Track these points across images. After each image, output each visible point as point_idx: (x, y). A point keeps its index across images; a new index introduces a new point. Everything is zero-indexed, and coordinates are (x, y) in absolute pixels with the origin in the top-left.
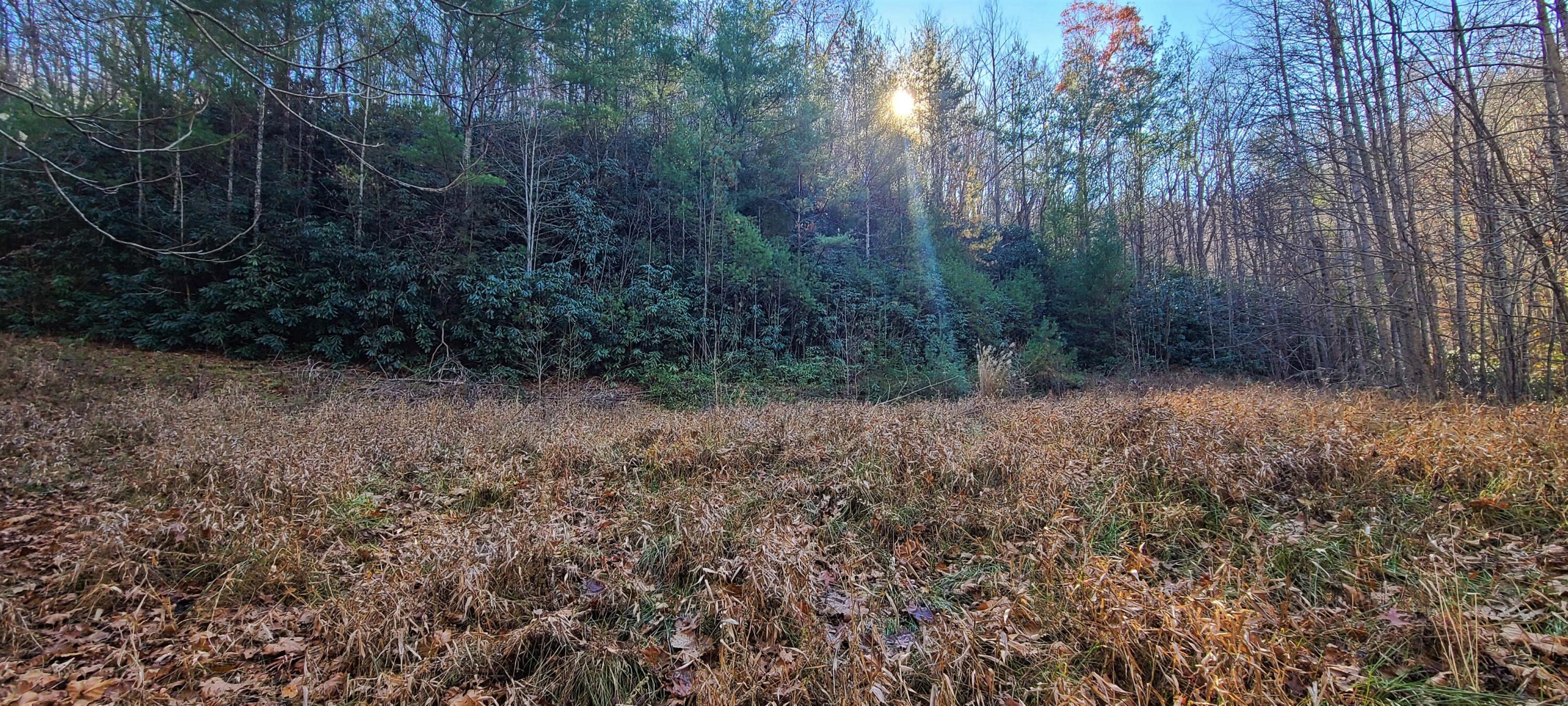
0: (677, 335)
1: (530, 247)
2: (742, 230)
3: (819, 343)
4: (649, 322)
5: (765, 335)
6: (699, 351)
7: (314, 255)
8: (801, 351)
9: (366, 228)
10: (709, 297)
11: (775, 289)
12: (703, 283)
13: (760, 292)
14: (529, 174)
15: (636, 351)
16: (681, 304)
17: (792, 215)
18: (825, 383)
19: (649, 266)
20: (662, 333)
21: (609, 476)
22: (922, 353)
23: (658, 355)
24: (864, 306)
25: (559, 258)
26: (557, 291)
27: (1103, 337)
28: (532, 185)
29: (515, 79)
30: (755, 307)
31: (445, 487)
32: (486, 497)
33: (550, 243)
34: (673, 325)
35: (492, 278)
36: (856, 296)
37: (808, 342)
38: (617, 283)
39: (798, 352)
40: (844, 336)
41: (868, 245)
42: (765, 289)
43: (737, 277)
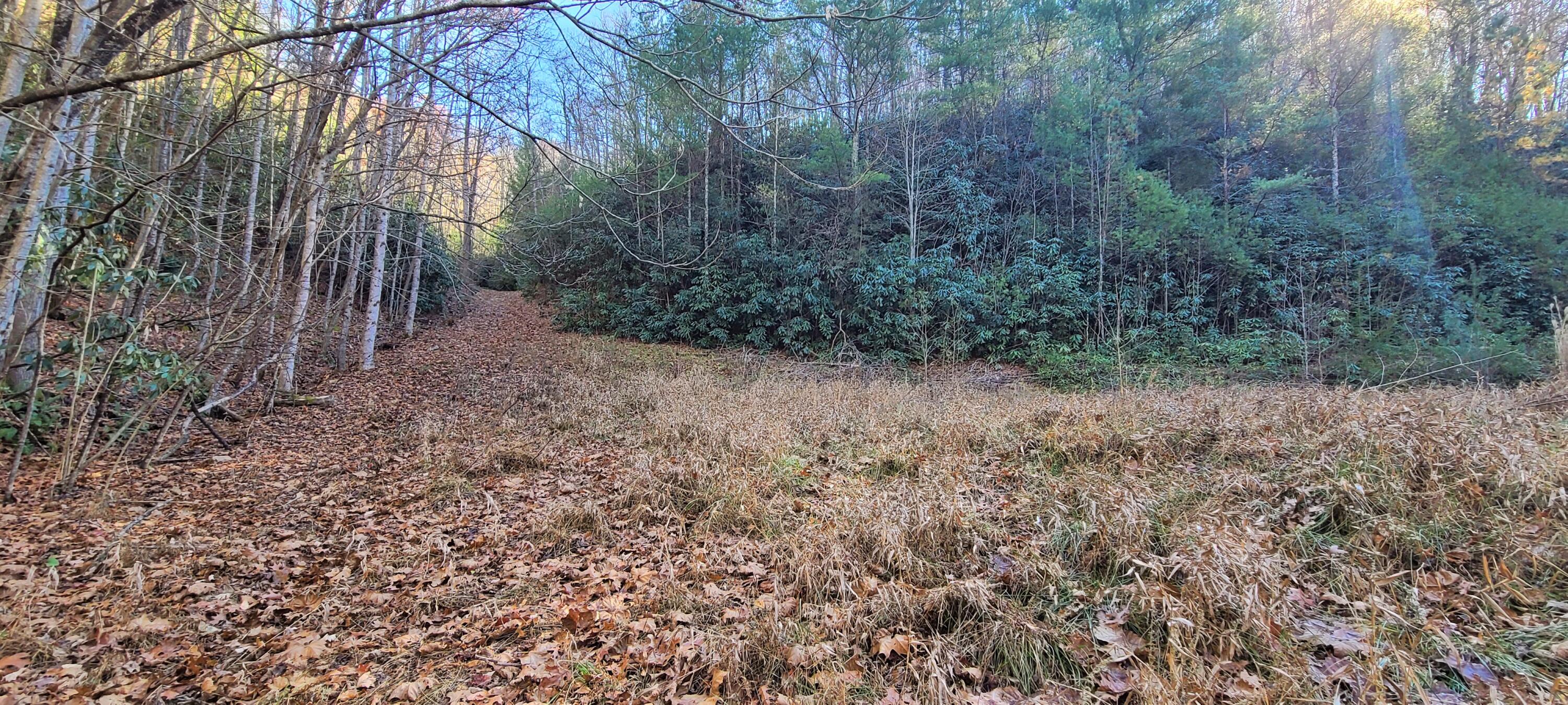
0: (1068, 313)
1: (913, 235)
2: (1145, 189)
3: (1258, 314)
4: (1034, 301)
5: (1180, 308)
6: (1094, 330)
7: (745, 262)
8: (1232, 325)
9: (780, 235)
10: (1105, 269)
11: (1192, 253)
12: (1097, 253)
13: (1172, 258)
14: (910, 166)
15: (1022, 332)
16: (1071, 279)
17: (1215, 161)
18: (1270, 364)
19: (1034, 242)
20: (1051, 311)
21: (1005, 456)
22: (1438, 321)
23: (1046, 335)
24: (1330, 264)
25: (940, 243)
26: (939, 276)
28: (912, 175)
29: (895, 77)
30: (1165, 276)
31: (855, 456)
32: (890, 467)
33: (930, 230)
34: (1063, 303)
35: (880, 268)
36: (1318, 251)
37: (1242, 314)
38: (999, 262)
39: (1228, 326)
40: (1298, 305)
41: (1336, 183)
42: (1179, 253)
43: (1141, 243)
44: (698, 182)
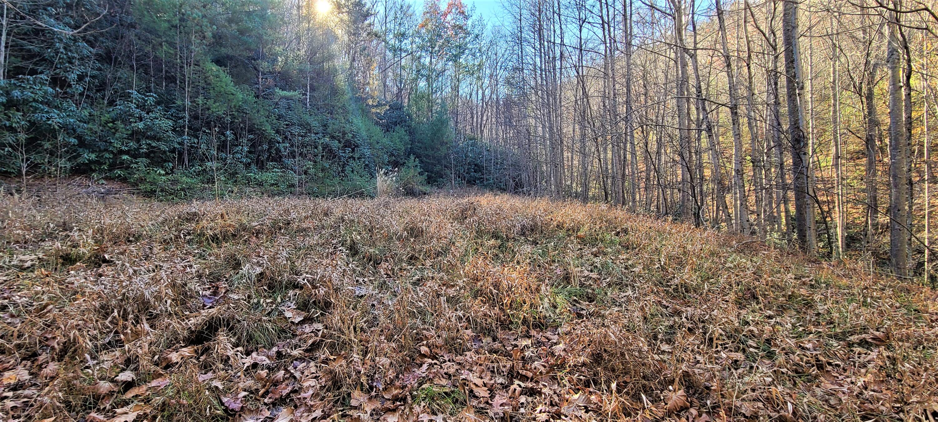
0: (164, 147)
2: (217, 76)
3: (276, 161)
4: (135, 135)
5: (237, 152)
6: (181, 161)
8: (263, 165)
10: (189, 122)
11: (244, 122)
12: (184, 110)
13: (231, 123)
15: (125, 157)
16: (165, 124)
17: (256, 72)
18: (282, 187)
19: (134, 92)
20: (149, 144)
22: (343, 171)
23: (146, 161)
24: (307, 139)
25: (35, 71)
30: (228, 132)
34: (159, 140)
36: (303, 132)
37: (268, 159)
38: (101, 101)
39: (261, 166)
40: (294, 157)
41: (308, 100)
42: (236, 121)
43: (214, 110)
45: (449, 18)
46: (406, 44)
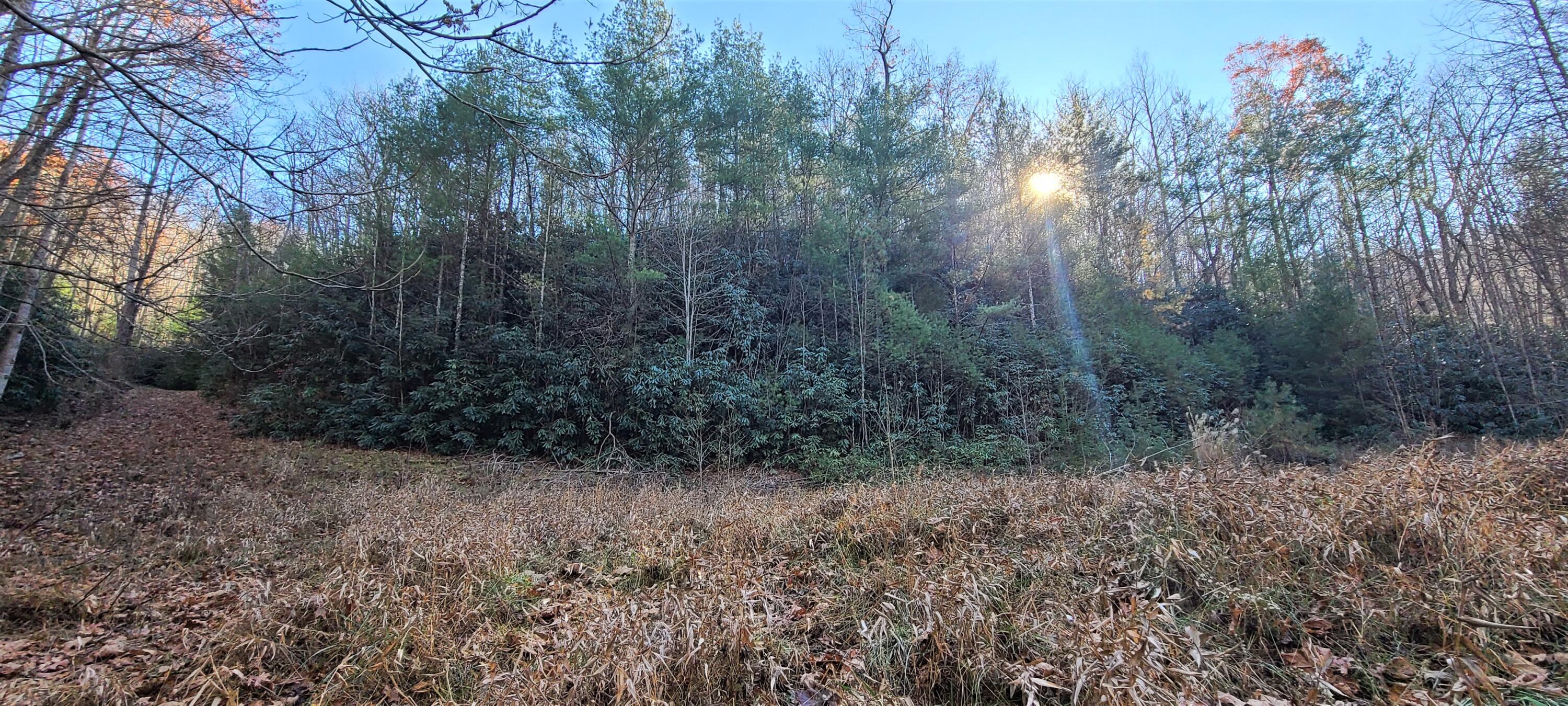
0: (837, 418)
1: (689, 337)
2: (896, 307)
3: (990, 422)
4: (806, 406)
5: (929, 415)
6: (859, 436)
7: (502, 357)
8: (970, 431)
9: (546, 330)
10: (866, 378)
11: (936, 366)
12: (859, 363)
13: (920, 370)
14: (687, 267)
15: (795, 436)
16: (838, 385)
17: (948, 290)
18: (1003, 465)
19: (804, 349)
20: (821, 416)
21: (793, 554)
23: (816, 439)
24: (1038, 379)
25: (715, 346)
26: (714, 378)
27: (1346, 402)
28: (688, 280)
29: (675, 184)
30: (916, 386)
31: (610, 566)
32: (654, 575)
33: (706, 334)
34: (831, 408)
35: (655, 368)
36: (1029, 368)
37: (977, 421)
38: (772, 367)
39: (968, 432)
40: (1019, 412)
41: (1033, 316)
42: (926, 366)
43: (895, 355)
44: (453, 268)
45: (1300, 95)
46: (1208, 174)
